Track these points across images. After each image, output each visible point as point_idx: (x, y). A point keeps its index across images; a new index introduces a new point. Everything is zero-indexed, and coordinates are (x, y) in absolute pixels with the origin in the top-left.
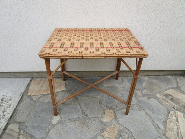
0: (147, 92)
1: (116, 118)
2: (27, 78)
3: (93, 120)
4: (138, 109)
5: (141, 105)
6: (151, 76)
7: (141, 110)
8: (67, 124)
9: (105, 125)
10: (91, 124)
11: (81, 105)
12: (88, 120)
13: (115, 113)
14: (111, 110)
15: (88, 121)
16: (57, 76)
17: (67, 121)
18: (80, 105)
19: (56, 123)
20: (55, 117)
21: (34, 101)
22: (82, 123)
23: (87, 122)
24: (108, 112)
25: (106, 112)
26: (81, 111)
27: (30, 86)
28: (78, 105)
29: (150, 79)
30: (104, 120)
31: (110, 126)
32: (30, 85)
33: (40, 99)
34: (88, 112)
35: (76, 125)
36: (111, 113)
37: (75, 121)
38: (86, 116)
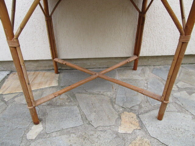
0: (184, 85)
1: (142, 126)
2: (4, 72)
3: (102, 131)
4: (177, 110)
5: (181, 105)
6: (184, 64)
7: (182, 112)
8: (54, 138)
9: (124, 139)
10: (98, 137)
11: (81, 106)
12: (92, 130)
13: (139, 117)
14: (131, 113)
15: (92, 133)
16: (47, 68)
17: (54, 134)
18: (79, 106)
19: (34, 138)
20: (34, 127)
21: (6, 103)
22: (81, 136)
23: (91, 135)
24: (126, 116)
25: (123, 116)
26: (80, 116)
27: (5, 82)
28: (76, 107)
29: (183, 68)
30: (121, 130)
31: (134, 142)
32: (6, 80)
33: (16, 99)
34: (92, 117)
35: (70, 140)
36: (132, 117)
37: (69, 133)
38: (89, 124)
